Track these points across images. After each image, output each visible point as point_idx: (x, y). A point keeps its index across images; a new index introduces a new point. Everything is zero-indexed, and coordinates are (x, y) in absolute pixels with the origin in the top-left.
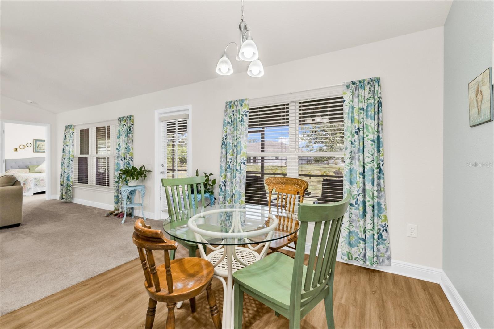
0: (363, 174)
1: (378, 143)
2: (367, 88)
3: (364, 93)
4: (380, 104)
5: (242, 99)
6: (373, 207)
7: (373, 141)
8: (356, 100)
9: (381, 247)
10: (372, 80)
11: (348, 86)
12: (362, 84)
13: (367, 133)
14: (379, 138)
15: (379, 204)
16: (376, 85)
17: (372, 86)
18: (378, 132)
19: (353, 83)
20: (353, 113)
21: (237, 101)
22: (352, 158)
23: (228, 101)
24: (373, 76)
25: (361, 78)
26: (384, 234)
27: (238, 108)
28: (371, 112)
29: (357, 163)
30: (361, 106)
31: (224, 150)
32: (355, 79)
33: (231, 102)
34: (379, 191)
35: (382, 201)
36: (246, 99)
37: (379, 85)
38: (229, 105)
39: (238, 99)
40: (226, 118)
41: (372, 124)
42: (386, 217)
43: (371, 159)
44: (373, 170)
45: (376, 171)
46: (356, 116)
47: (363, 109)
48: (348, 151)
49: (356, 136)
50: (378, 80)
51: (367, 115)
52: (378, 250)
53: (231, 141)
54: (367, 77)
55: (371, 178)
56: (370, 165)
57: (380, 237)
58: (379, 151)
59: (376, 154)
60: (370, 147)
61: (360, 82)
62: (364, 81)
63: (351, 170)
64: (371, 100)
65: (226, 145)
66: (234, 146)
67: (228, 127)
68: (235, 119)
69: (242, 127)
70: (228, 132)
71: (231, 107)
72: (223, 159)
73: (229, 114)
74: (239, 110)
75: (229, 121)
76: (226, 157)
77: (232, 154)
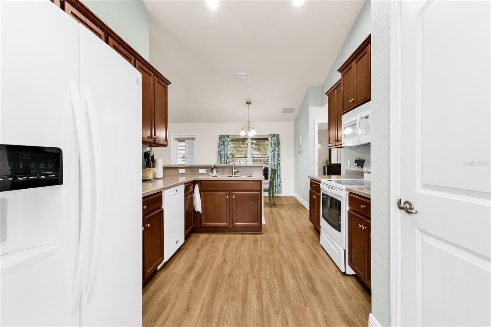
0: (275, 165)
1: (279, 155)
2: (276, 137)
3: (275, 139)
4: (279, 143)
5: (228, 134)
6: (278, 175)
7: (277, 154)
8: (272, 141)
9: (280, 188)
10: (277, 134)
13: (276, 152)
14: (279, 154)
15: (279, 174)
16: (278, 136)
17: (277, 136)
18: (279, 151)
19: (271, 135)
20: (271, 145)
21: (226, 135)
22: (271, 160)
23: (221, 134)
25: (274, 134)
26: (280, 184)
27: (227, 138)
28: (277, 145)
29: (273, 161)
30: (274, 143)
31: (220, 157)
33: (223, 135)
34: (279, 170)
35: (280, 174)
36: (231, 135)
37: (279, 137)
38: (221, 137)
39: (227, 134)
40: (220, 142)
41: (277, 149)
42: (281, 178)
43: (277, 160)
44: (277, 164)
45: (278, 164)
47: (274, 144)
48: (270, 158)
49: (273, 153)
50: (278, 135)
51: (276, 146)
52: (279, 189)
53: (224, 153)
54: (275, 133)
55: (277, 166)
56: (276, 162)
57: (279, 184)
58: (279, 158)
59: (278, 159)
60: (276, 156)
61: (273, 134)
62: (275, 134)
63: (271, 164)
64: (277, 141)
65: (221, 155)
66: (225, 155)
67: (222, 146)
68: (225, 143)
69: (228, 147)
70: (222, 148)
71: (223, 137)
72: (219, 161)
73: (222, 140)
74: (227, 140)
75: (222, 143)
76: (221, 160)
77: (224, 159)
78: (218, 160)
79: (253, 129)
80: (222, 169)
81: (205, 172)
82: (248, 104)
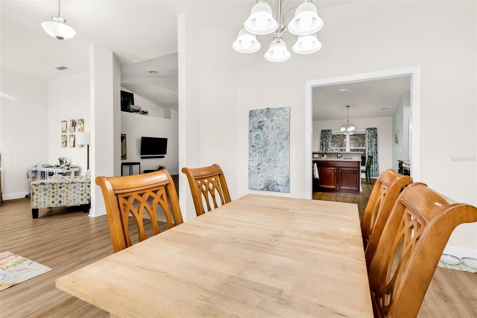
0: (372, 153)
1: (376, 145)
2: (373, 130)
3: (372, 132)
4: (376, 135)
6: (375, 162)
8: (370, 133)
9: (377, 172)
10: (374, 128)
11: (367, 129)
12: (371, 129)
13: (373, 142)
15: (376, 161)
16: (375, 130)
17: (374, 130)
18: (376, 142)
19: (369, 128)
20: (369, 137)
21: (327, 130)
22: (369, 149)
23: (323, 129)
24: (375, 127)
25: (371, 127)
26: (378, 169)
27: (328, 132)
28: (374, 137)
29: (370, 150)
30: (371, 135)
31: (322, 147)
32: (370, 127)
33: (324, 130)
34: (376, 158)
35: (377, 160)
37: (376, 130)
38: (323, 131)
40: (322, 136)
41: (374, 140)
42: (378, 164)
43: (374, 149)
45: (375, 152)
46: (370, 138)
47: (372, 136)
48: (368, 147)
49: (370, 143)
50: (376, 128)
51: (373, 138)
52: (376, 173)
53: (325, 143)
55: (374, 154)
56: (374, 151)
57: (377, 169)
58: (376, 147)
59: (375, 148)
60: (374, 146)
61: (371, 128)
62: (372, 128)
63: (368, 152)
64: (374, 134)
65: (323, 145)
66: (326, 145)
67: (324, 139)
68: (326, 136)
69: (329, 139)
70: (324, 140)
71: (324, 132)
72: (322, 150)
73: (323, 134)
74: (328, 133)
75: (324, 136)
76: (323, 149)
77: (326, 148)
78: (320, 149)
79: (352, 126)
80: (330, 155)
81: (318, 156)
82: (348, 107)
